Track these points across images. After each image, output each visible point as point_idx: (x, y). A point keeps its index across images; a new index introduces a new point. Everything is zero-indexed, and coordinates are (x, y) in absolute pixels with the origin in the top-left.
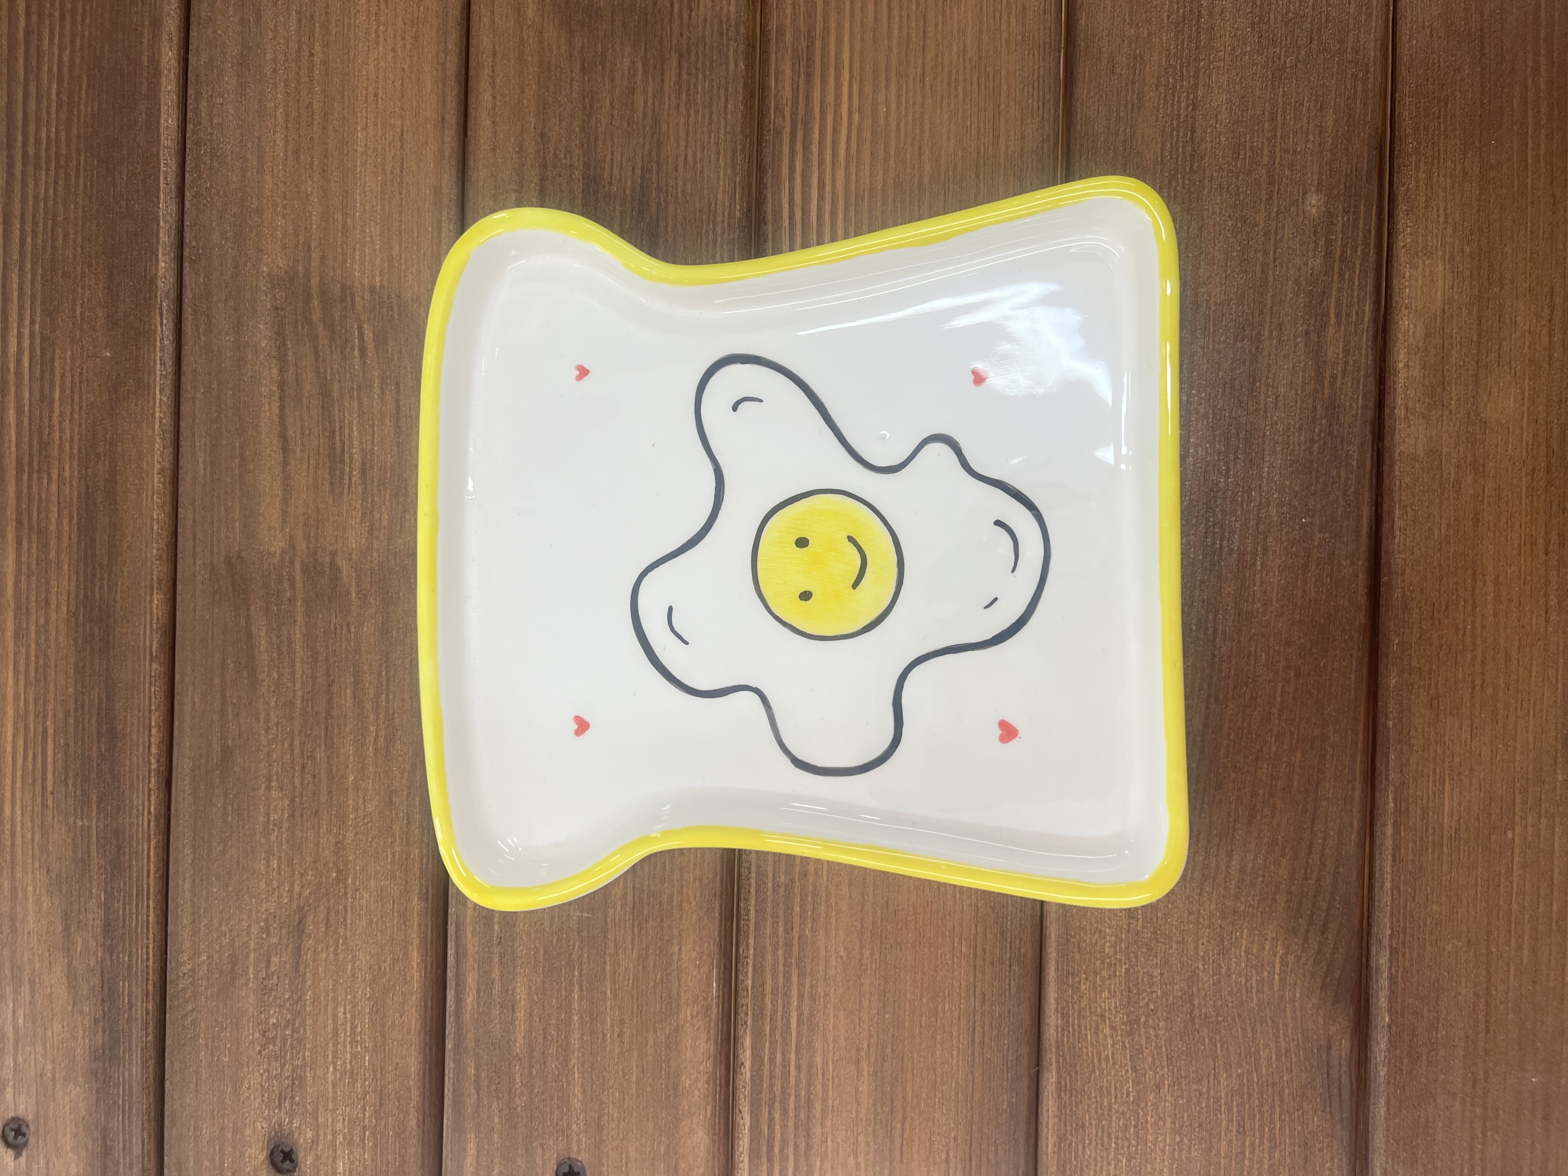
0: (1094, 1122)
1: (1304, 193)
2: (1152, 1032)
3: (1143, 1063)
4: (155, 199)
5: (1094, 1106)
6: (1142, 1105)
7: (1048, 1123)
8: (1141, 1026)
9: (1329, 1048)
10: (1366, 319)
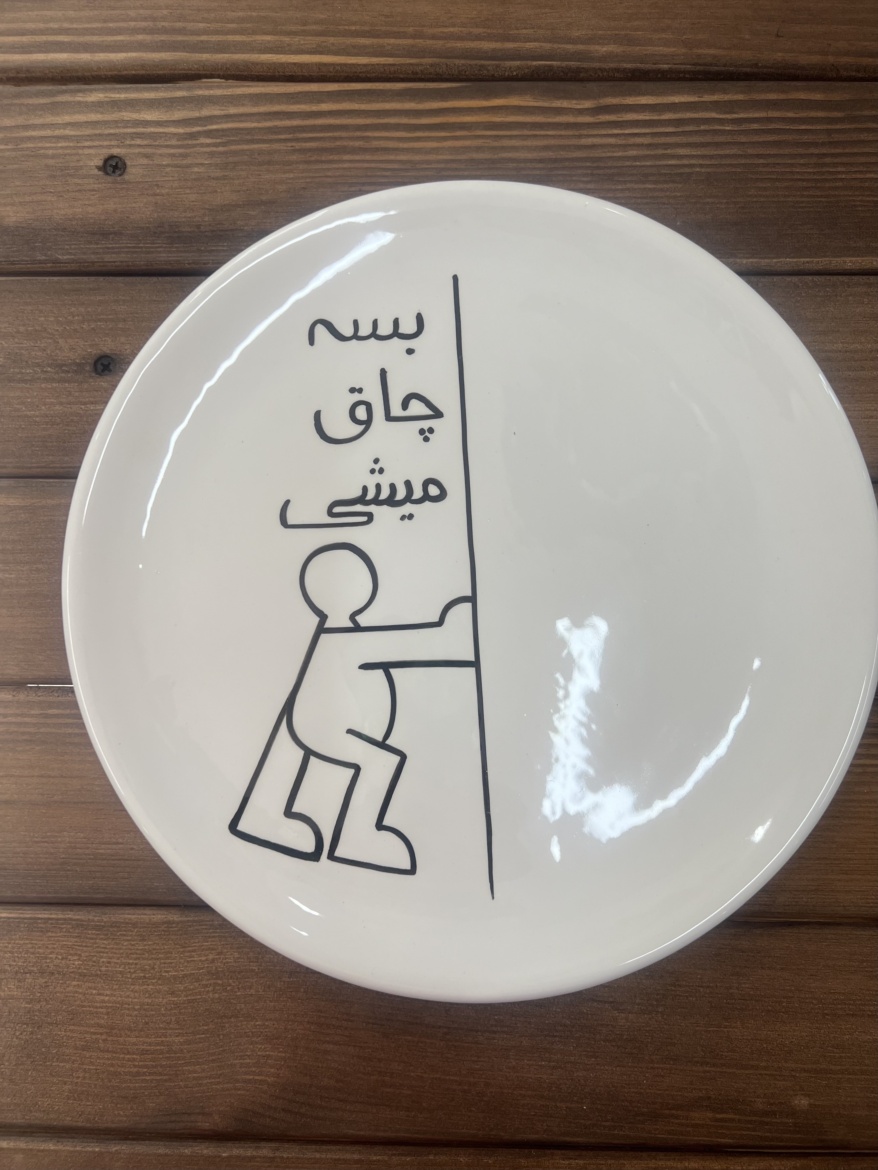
0: (147, 947)
1: (809, 1096)
2: (211, 988)
3: (188, 983)
4: (792, 255)
5: (157, 947)
6: (160, 982)
7: (145, 914)
8: (214, 981)
9: (203, 1114)
10: (719, 1140)
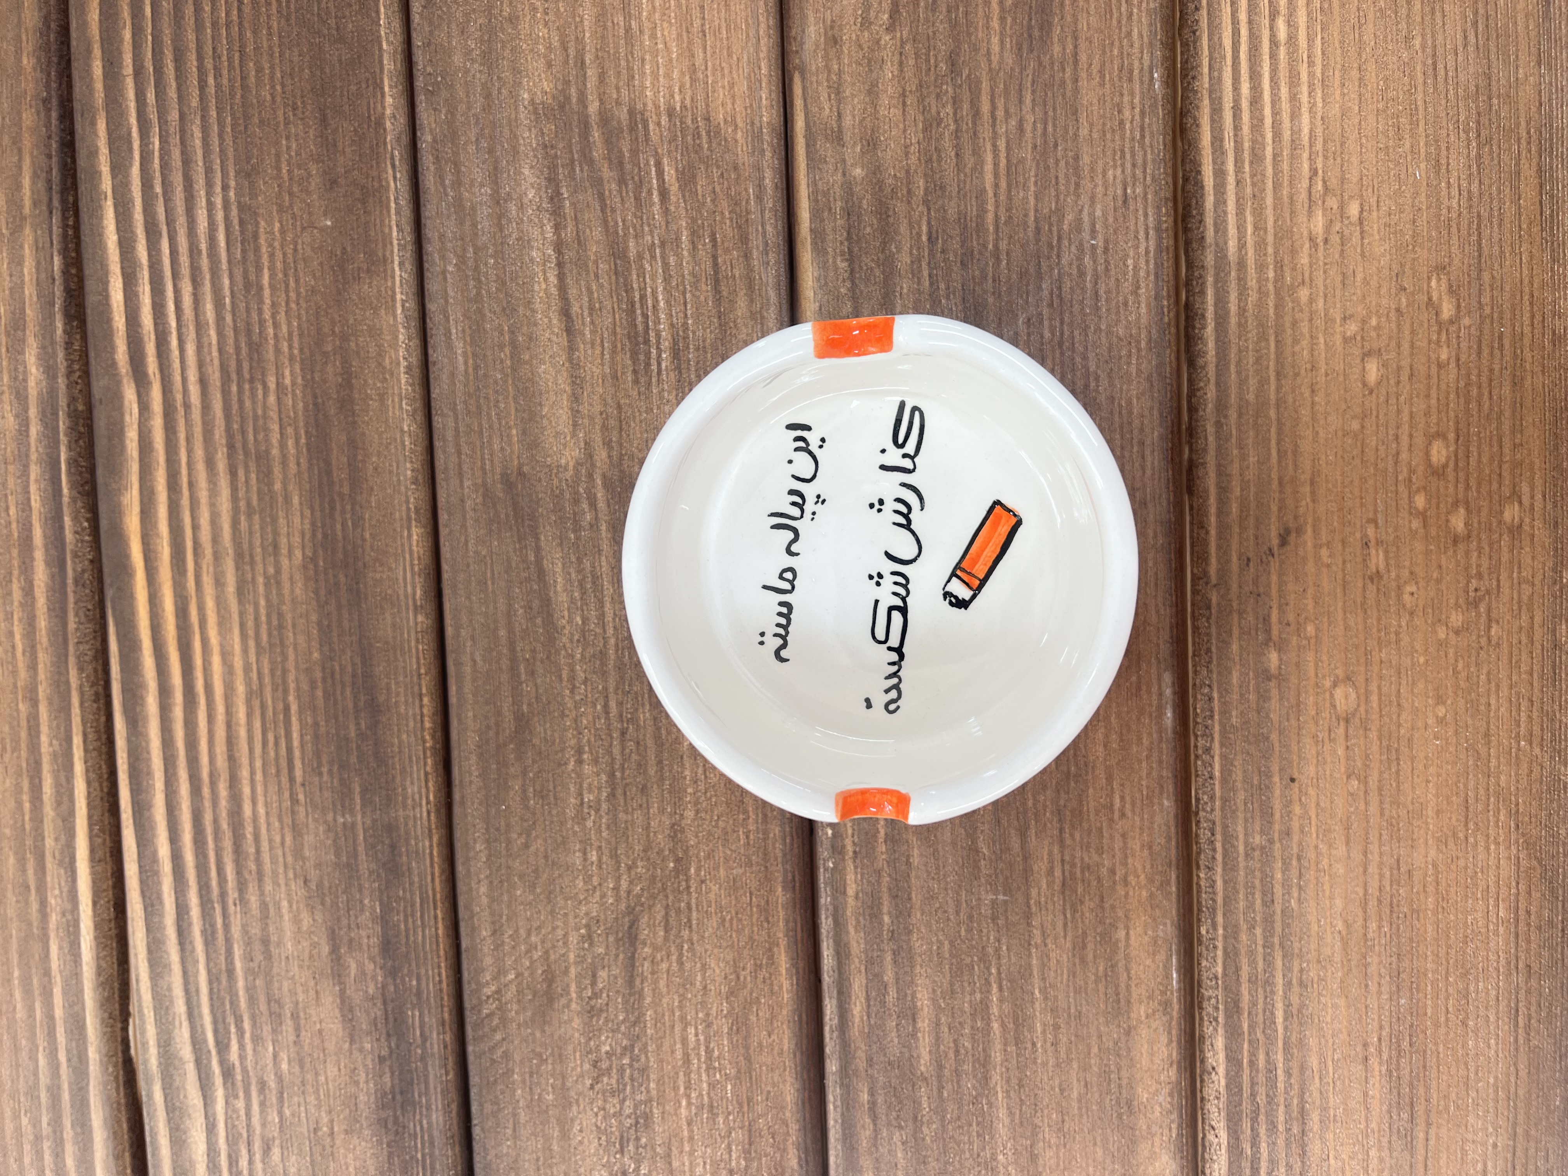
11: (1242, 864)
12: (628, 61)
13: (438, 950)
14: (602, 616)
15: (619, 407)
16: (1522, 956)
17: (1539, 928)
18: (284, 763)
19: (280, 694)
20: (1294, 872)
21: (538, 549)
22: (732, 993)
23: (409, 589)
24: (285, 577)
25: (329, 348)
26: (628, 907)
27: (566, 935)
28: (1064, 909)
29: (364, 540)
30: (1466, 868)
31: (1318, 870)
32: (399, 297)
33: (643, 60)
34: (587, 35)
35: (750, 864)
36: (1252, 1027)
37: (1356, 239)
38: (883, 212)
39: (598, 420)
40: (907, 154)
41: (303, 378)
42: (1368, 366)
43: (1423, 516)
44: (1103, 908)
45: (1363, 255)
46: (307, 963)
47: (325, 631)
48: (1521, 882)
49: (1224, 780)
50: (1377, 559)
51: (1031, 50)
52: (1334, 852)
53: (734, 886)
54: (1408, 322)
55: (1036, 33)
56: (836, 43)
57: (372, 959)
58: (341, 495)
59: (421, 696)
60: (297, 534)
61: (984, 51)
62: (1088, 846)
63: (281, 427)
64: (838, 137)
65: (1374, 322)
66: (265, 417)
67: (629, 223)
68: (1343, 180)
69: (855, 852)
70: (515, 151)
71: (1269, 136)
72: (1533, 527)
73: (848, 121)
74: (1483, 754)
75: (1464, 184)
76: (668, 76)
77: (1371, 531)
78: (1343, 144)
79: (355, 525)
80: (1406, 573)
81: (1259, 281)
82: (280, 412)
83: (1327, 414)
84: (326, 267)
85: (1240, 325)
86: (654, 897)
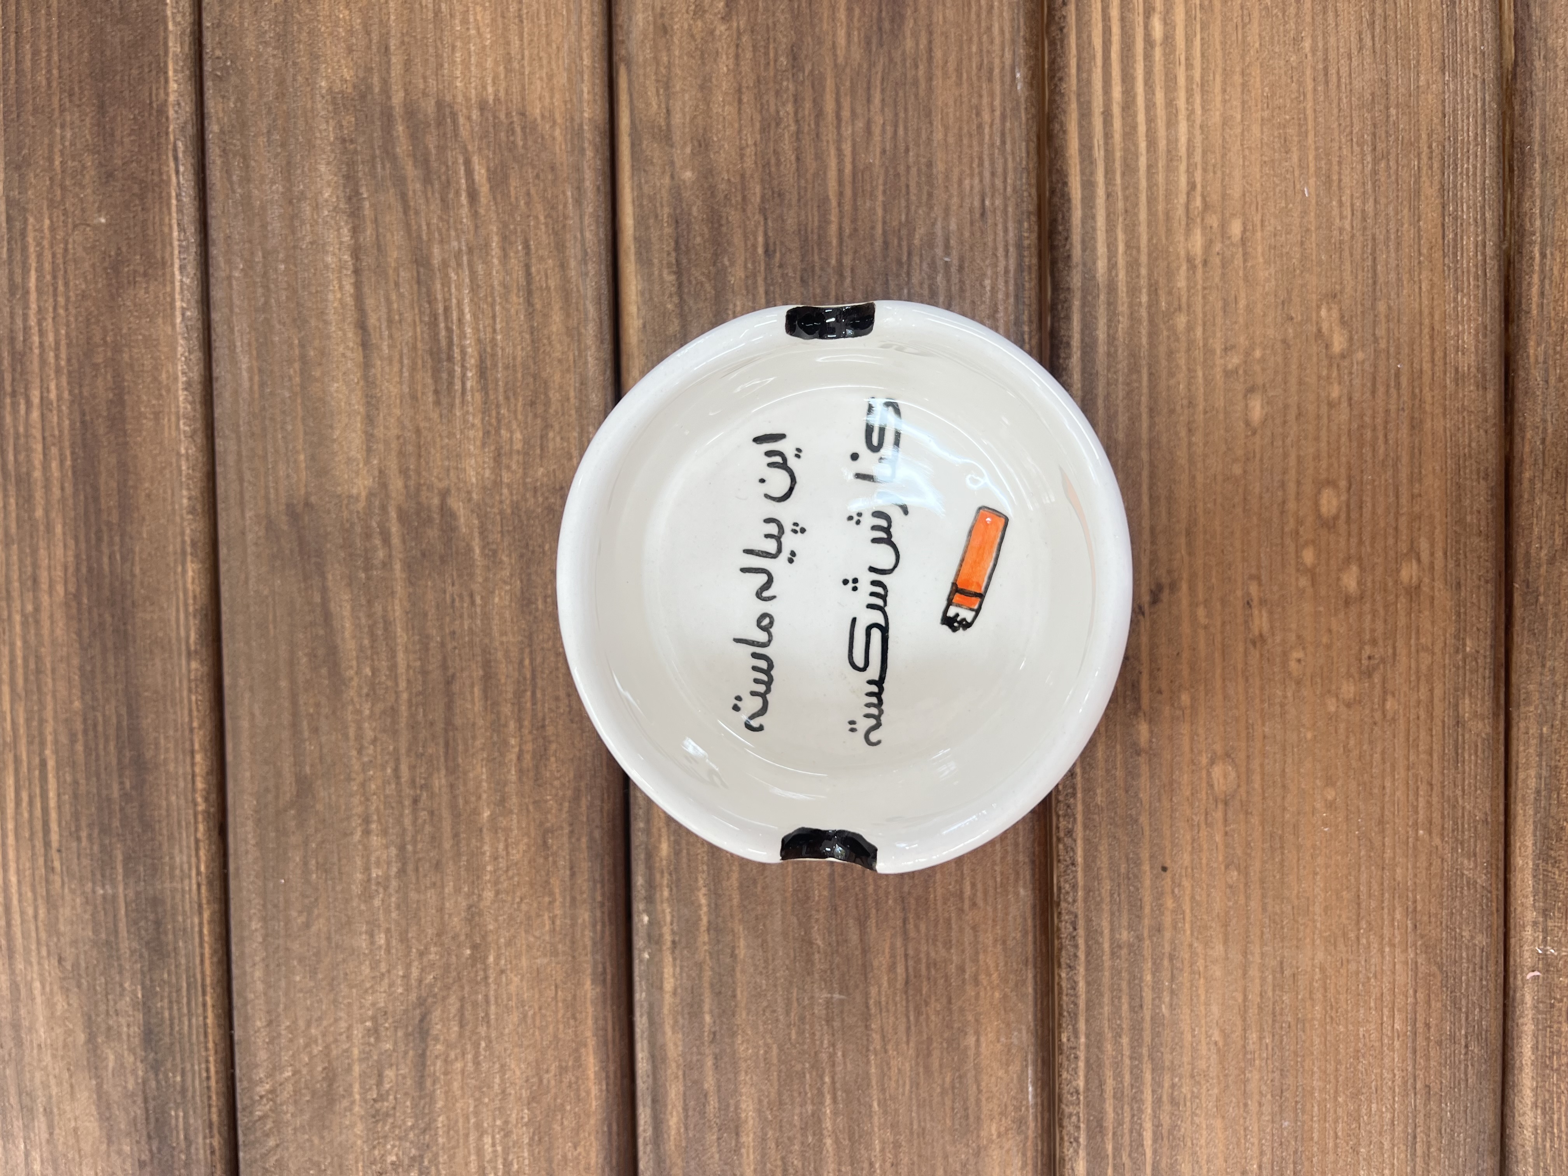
11: (1107, 964)
12: (436, 47)
13: (206, 1042)
14: (393, 667)
15: (418, 431)
16: (1420, 1074)
17: (1440, 1043)
18: (38, 825)
19: (36, 747)
20: (1166, 974)
21: (324, 590)
22: (533, 1099)
23: (183, 633)
24: (44, 616)
25: (99, 359)
26: (419, 998)
27: (349, 1028)
28: (907, 1011)
29: (133, 575)
30: (1357, 973)
31: (1192, 972)
32: (178, 304)
33: (453, 47)
34: (393, 17)
35: (555, 953)
36: (1117, 1150)
37: (1238, 261)
38: (715, 220)
39: (394, 445)
40: (742, 156)
41: (71, 392)
42: (1252, 404)
43: (1312, 573)
44: (950, 1011)
45: (1246, 279)
46: (60, 1053)
47: (87, 677)
48: (1420, 990)
49: (1088, 867)
50: (1261, 621)
51: (881, 44)
52: (1210, 952)
53: (537, 977)
54: (1296, 355)
55: (887, 25)
56: (665, 32)
57: (132, 1050)
58: (109, 524)
59: (192, 753)
60: (59, 568)
61: (828, 44)
62: (935, 941)
63: (45, 448)
64: (666, 137)
65: (1258, 354)
66: (27, 436)
67: (433, 227)
68: (1224, 196)
69: (674, 942)
70: (310, 145)
71: (1143, 145)
72: (1433, 588)
73: (677, 119)
74: (1377, 843)
75: (1358, 203)
76: (480, 65)
77: (1253, 589)
78: (1224, 156)
79: (124, 559)
80: (1293, 637)
81: (1131, 306)
82: (43, 430)
83: (1205, 456)
84: (99, 270)
85: (1109, 354)
86: (447, 987)
